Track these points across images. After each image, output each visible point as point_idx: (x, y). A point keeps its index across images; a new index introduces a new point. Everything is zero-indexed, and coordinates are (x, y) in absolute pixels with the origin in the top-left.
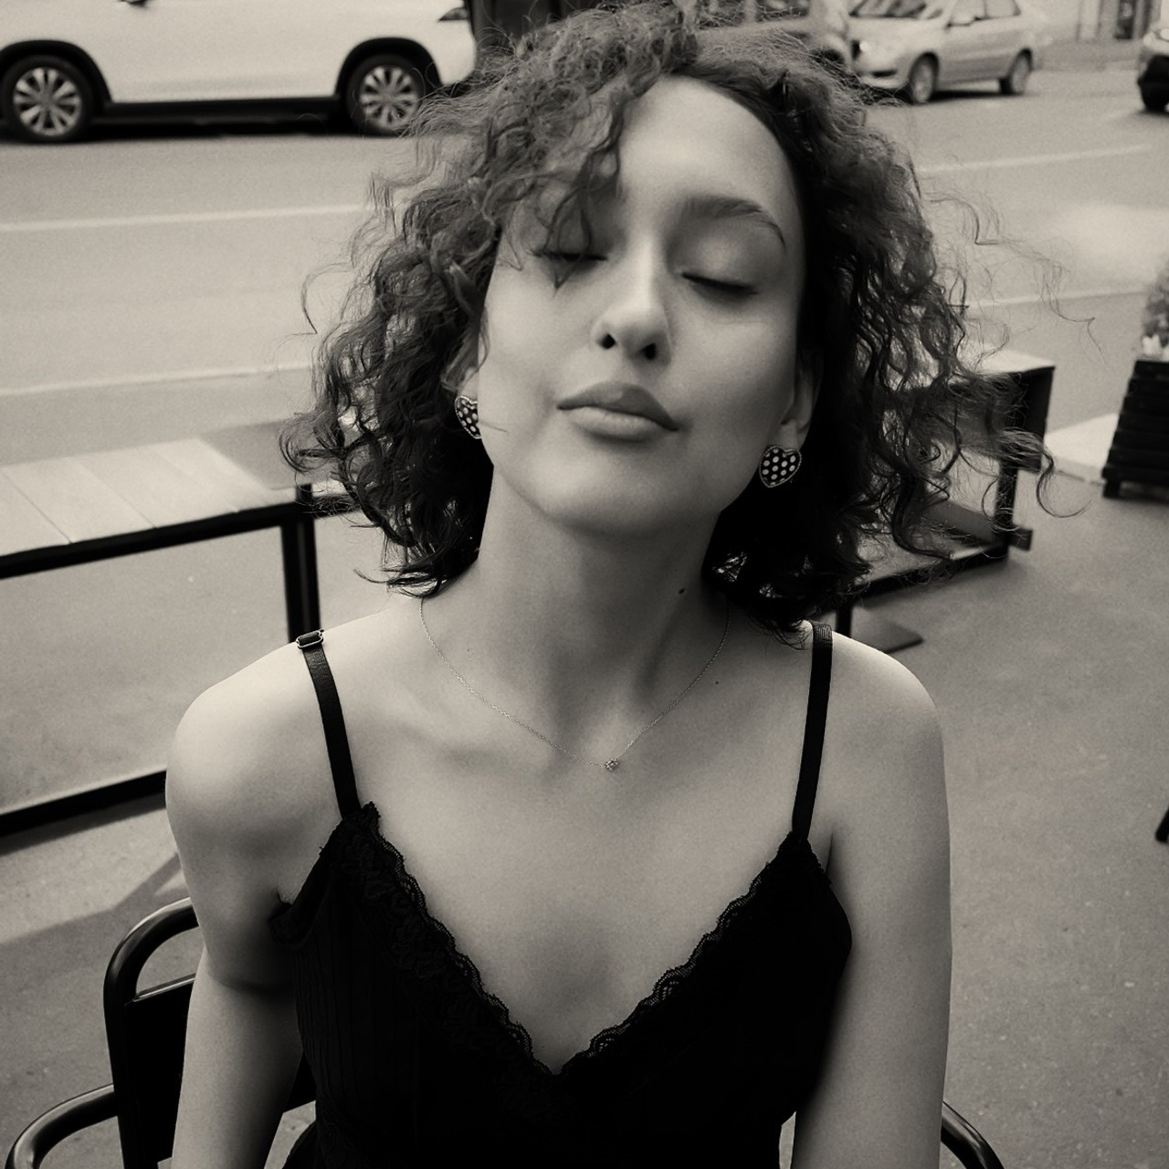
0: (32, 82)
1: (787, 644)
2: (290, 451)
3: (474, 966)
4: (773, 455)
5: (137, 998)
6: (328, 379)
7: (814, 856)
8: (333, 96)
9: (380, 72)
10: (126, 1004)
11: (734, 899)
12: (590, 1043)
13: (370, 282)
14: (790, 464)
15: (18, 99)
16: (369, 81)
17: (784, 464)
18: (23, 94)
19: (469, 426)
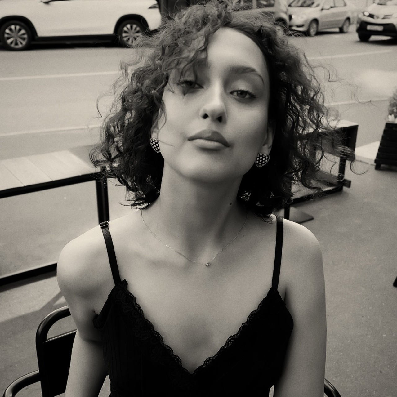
0: (11, 30)
1: (266, 222)
2: (93, 158)
3: (160, 335)
4: (260, 156)
5: (47, 341)
6: (106, 133)
7: (280, 295)
8: (113, 34)
9: (129, 26)
10: (43, 343)
11: (253, 311)
12: (203, 362)
13: (120, 99)
14: (266, 159)
15: (6, 36)
16: (125, 29)
17: (264, 159)
18: (8, 34)
19: (155, 148)
